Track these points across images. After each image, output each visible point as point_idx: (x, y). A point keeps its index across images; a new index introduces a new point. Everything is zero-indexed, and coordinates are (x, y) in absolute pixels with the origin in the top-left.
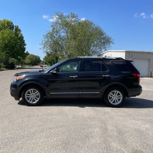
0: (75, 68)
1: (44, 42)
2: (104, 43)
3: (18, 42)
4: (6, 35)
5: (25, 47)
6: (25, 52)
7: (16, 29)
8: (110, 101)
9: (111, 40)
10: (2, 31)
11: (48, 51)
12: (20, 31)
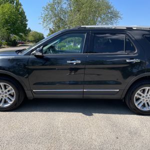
0: (79, 46)
1: (43, 15)
2: (111, 18)
3: (19, 18)
4: (6, 10)
5: (27, 23)
6: (27, 28)
7: (16, 3)
8: (136, 104)
9: (119, 15)
10: (2, 5)
11: (51, 27)
12: (21, 5)
